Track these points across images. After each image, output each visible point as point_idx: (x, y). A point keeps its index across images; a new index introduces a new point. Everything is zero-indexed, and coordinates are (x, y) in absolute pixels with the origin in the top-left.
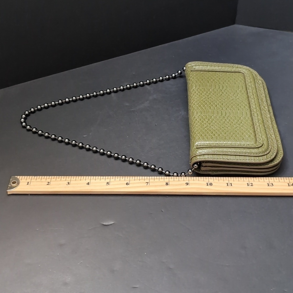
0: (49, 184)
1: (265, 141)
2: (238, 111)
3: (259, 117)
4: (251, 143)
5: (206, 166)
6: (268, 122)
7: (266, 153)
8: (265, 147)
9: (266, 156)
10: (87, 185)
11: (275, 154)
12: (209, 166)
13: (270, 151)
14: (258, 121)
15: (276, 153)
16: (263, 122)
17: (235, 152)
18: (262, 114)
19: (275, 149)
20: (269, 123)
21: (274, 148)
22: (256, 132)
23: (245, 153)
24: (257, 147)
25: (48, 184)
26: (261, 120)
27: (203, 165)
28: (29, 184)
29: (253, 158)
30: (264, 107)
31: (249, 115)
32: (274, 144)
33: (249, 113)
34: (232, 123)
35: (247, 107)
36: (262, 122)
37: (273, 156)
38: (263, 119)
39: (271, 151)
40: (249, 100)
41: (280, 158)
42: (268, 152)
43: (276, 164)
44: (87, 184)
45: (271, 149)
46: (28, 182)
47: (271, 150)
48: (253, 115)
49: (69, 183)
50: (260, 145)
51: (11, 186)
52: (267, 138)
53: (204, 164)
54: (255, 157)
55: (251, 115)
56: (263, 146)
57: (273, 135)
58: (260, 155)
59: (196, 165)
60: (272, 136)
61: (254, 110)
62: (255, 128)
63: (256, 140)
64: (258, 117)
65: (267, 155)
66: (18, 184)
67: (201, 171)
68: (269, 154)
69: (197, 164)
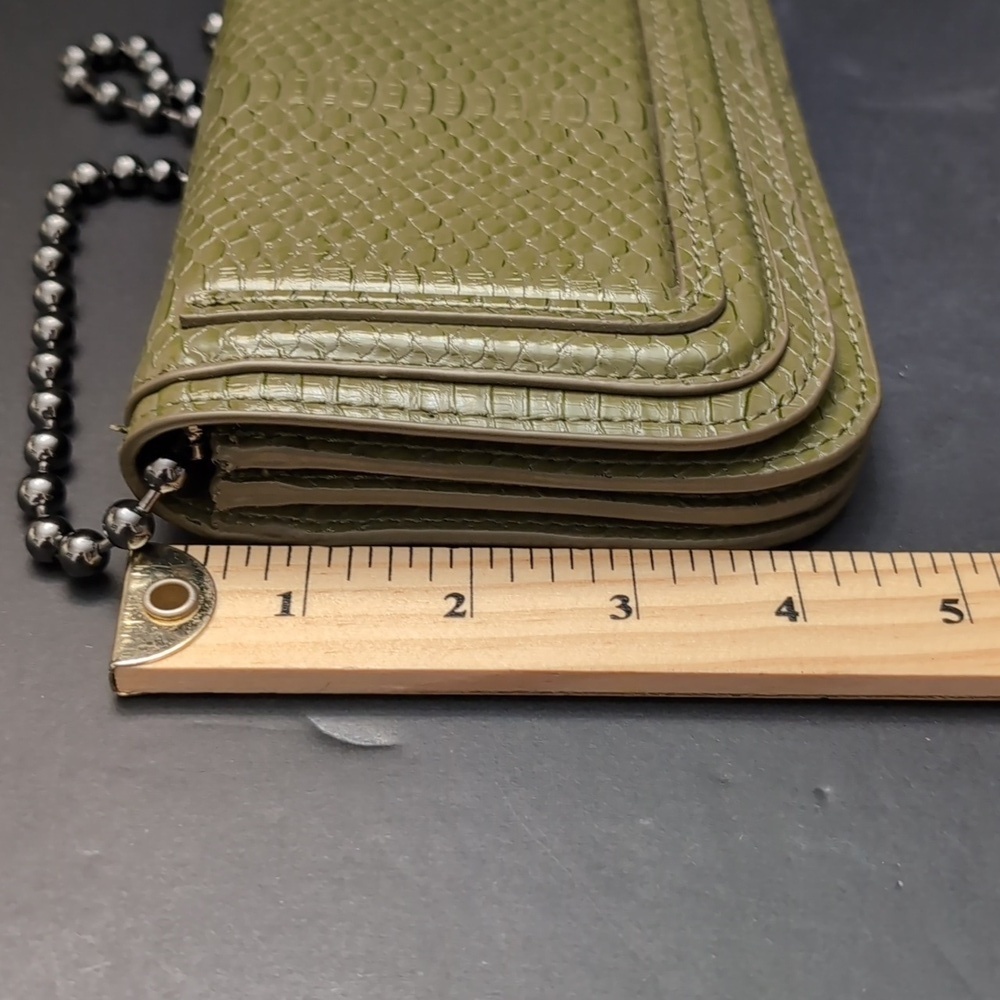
0: (465, 606)
1: (739, 286)
2: (558, 95)
3: (710, 136)
4: (631, 299)
5: (254, 475)
6: (770, 175)
7: (741, 375)
8: (740, 325)
9: (741, 395)
10: (784, 621)
11: (817, 384)
12: (275, 475)
13: (779, 361)
14: (698, 159)
15: (824, 374)
16: (732, 164)
17: (490, 356)
18: (725, 124)
19: (817, 350)
20: (774, 181)
21: (809, 337)
22: (675, 224)
23: (579, 364)
24: (671, 321)
25: (452, 614)
26: (722, 150)
27: (226, 457)
28: (296, 606)
29: (635, 409)
30: (745, 87)
31: (631, 120)
32: (809, 316)
33: (630, 107)
34: (502, 160)
35: (624, 74)
36: (728, 168)
37: (804, 402)
38: (734, 151)
39: (787, 359)
40: (640, 35)
41: (853, 419)
42: (758, 365)
43: (827, 461)
44: (779, 613)
45: (788, 343)
46: (287, 597)
47: (784, 351)
48: (660, 121)
49: (631, 604)
50: (701, 313)
51: (149, 625)
52: (754, 270)
53: (229, 457)
54: (653, 403)
55: (647, 122)
56: (720, 322)
57: (803, 253)
58: (693, 384)
59: (163, 464)
60: (796, 264)
61: (674, 92)
62: (670, 196)
63: (674, 280)
64: (701, 135)
65: (755, 389)
66: (205, 607)
67: (223, 515)
68: (770, 381)
69: (181, 457)
